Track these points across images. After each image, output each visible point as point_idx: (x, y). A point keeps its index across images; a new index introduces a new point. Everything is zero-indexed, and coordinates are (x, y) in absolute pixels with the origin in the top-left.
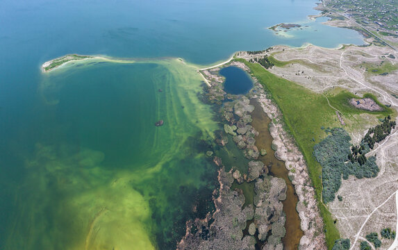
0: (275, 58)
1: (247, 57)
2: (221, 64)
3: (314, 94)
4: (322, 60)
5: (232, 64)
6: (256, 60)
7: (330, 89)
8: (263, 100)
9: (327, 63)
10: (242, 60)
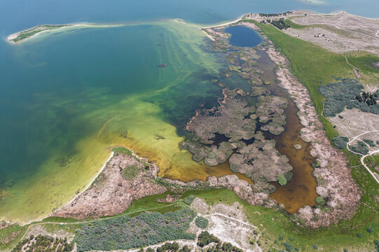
0: (293, 21)
1: (258, 19)
2: (227, 24)
3: (333, 53)
4: (353, 27)
5: (239, 24)
6: (269, 21)
7: (353, 52)
8: (272, 52)
9: (359, 31)
10: (251, 21)
